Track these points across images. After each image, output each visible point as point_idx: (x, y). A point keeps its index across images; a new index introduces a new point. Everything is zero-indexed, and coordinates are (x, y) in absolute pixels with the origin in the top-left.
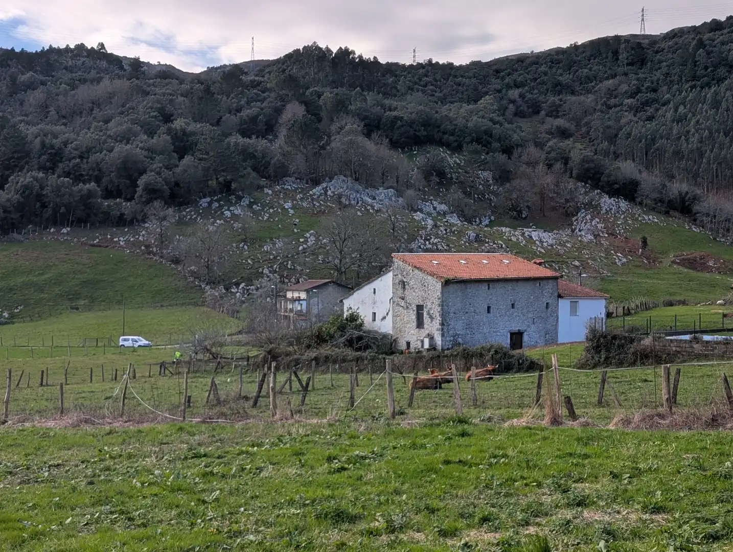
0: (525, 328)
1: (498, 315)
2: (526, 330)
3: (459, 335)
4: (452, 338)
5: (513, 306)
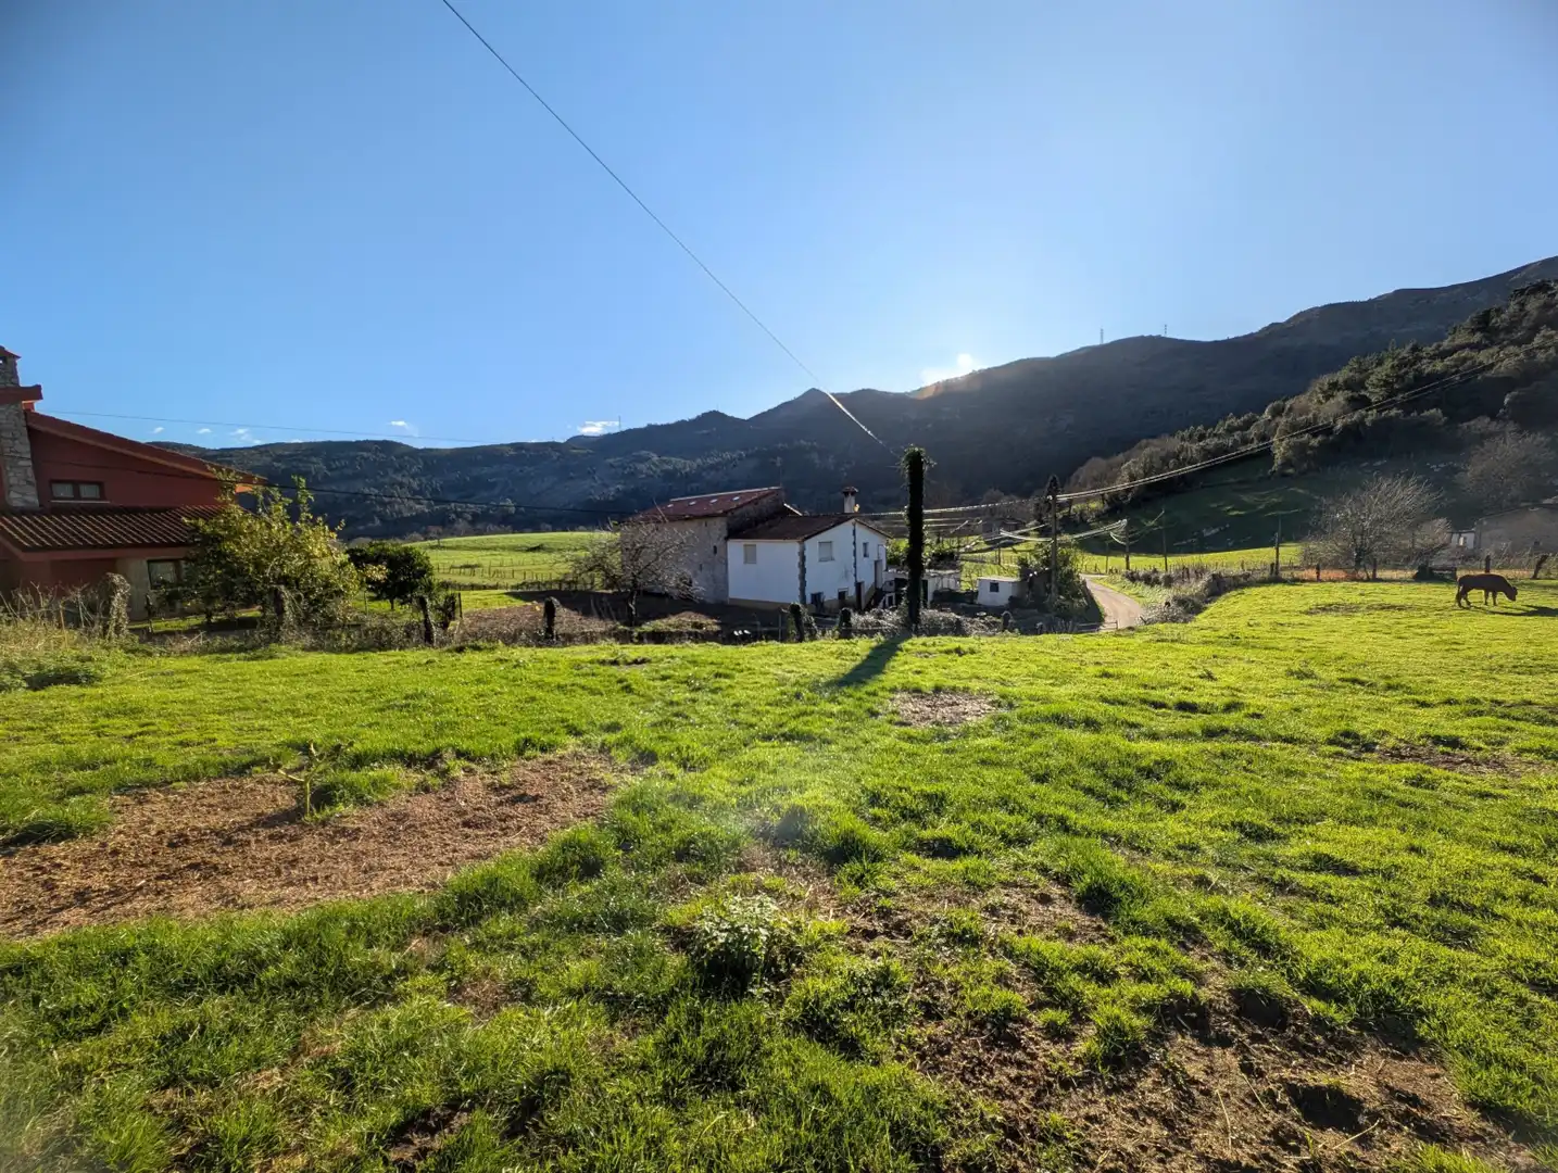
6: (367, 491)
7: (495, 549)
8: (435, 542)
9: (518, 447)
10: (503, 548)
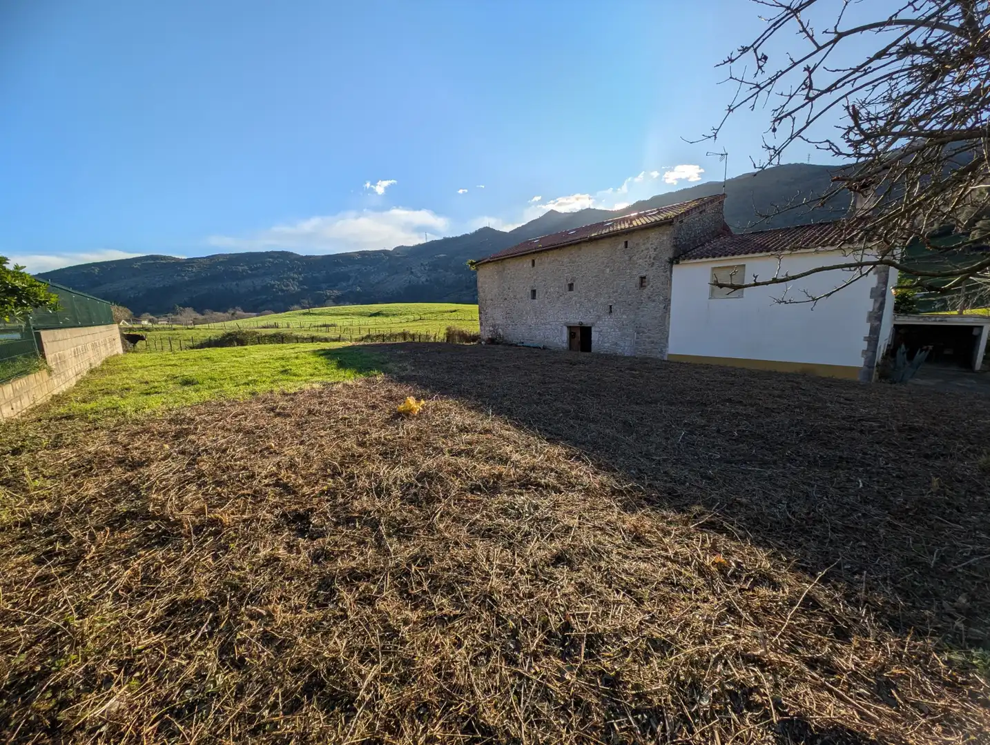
0: (592, 321)
1: (546, 302)
2: (593, 324)
3: (499, 325)
4: (491, 329)
5: (571, 287)
6: (273, 282)
7: (348, 314)
8: (307, 311)
9: (363, 254)
10: (353, 314)
